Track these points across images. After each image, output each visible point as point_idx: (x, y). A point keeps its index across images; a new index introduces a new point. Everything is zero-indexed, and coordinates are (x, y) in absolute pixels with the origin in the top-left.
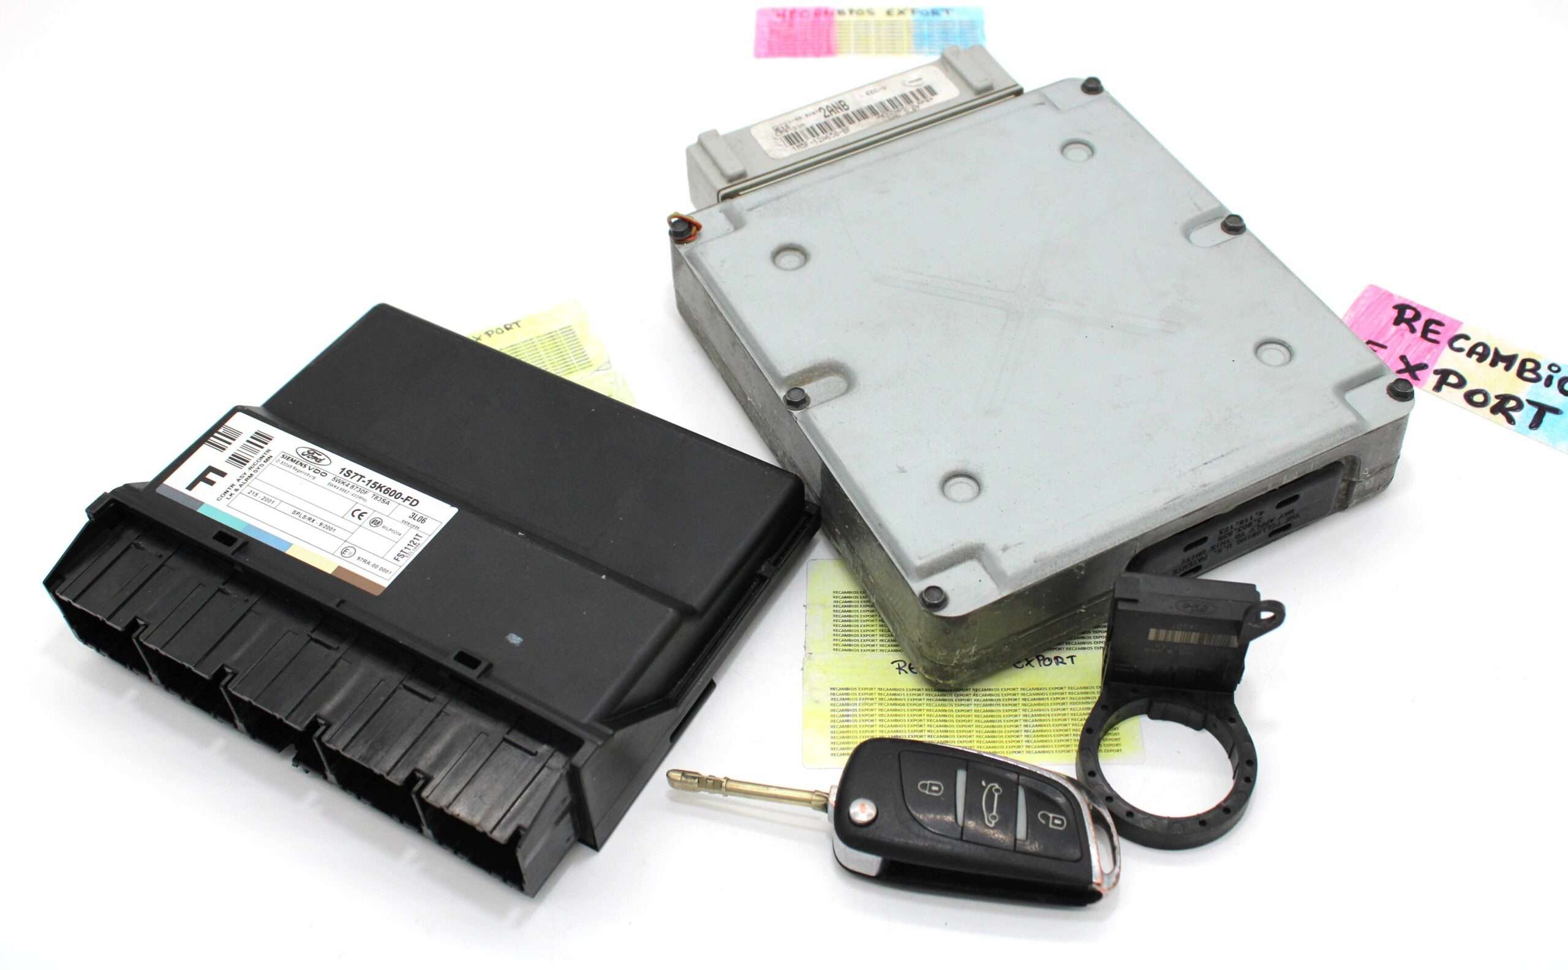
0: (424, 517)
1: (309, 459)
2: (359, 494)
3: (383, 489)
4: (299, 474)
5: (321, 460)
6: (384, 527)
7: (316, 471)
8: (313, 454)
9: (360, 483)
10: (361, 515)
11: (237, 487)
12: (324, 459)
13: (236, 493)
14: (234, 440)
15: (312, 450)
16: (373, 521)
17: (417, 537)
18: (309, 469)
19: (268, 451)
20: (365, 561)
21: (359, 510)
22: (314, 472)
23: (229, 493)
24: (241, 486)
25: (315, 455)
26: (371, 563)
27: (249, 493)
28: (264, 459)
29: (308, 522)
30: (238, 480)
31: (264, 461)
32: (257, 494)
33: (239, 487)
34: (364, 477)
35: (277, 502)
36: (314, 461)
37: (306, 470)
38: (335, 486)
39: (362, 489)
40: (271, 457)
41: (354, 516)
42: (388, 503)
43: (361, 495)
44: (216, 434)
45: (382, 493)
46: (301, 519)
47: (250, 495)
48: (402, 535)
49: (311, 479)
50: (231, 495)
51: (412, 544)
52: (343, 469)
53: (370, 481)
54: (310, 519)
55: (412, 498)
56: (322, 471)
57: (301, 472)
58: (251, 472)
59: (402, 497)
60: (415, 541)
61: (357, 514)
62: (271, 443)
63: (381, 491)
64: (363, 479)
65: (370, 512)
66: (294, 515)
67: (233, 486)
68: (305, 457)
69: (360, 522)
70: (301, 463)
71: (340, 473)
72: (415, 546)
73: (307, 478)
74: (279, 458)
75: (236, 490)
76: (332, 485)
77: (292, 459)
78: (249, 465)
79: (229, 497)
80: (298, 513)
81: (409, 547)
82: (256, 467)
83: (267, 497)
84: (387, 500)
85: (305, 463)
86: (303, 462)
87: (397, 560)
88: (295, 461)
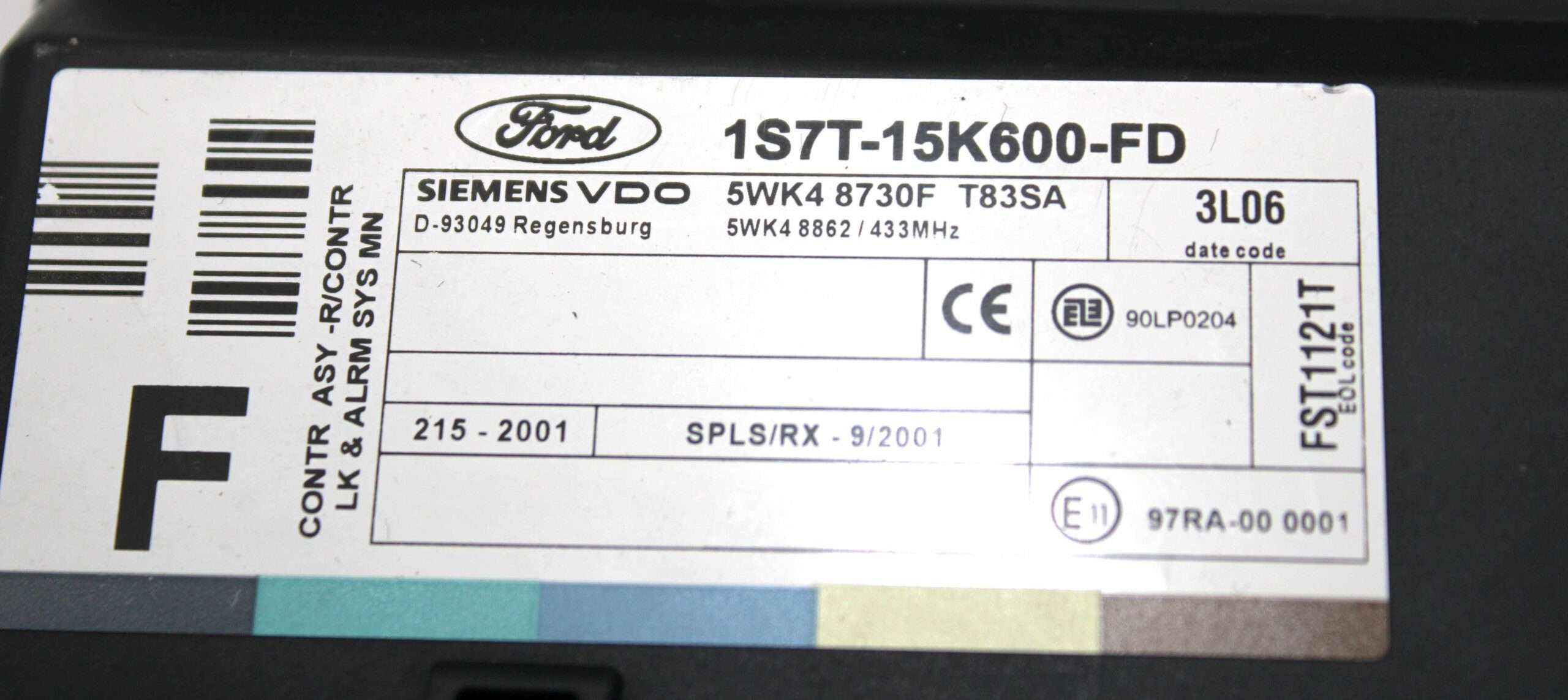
0: (1263, 189)
1: (552, 152)
2: (895, 212)
3: (982, 139)
4: (561, 241)
5: (604, 132)
6: (1134, 319)
7: (626, 193)
8: (546, 117)
9: (860, 161)
10: (990, 308)
11: (342, 432)
12: (615, 121)
13: (366, 461)
14: (147, 213)
15: (528, 100)
16: (1068, 313)
17: (1310, 298)
18: (593, 199)
19: (340, 195)
20: (1192, 517)
21: (967, 288)
22: (619, 200)
23: (331, 481)
24: (355, 417)
25: (560, 120)
26: (1229, 515)
27: (419, 436)
28: (354, 243)
29: (788, 449)
30: (322, 396)
31: (363, 253)
32: (458, 424)
33: (350, 432)
34: (857, 125)
35: (579, 422)
36: (574, 149)
37: (576, 208)
38: (768, 227)
39: (894, 183)
40: (378, 217)
41: (967, 329)
42: (1055, 197)
43: (912, 213)
44: (42, 225)
45: (991, 166)
46: (749, 450)
47: (432, 443)
48: (1241, 319)
49: (633, 242)
50: (347, 482)
51: (1317, 340)
52: (738, 130)
53: (896, 131)
54: (788, 432)
55: (1137, 128)
56: (652, 183)
57: (564, 225)
58: (346, 330)
59: (1090, 140)
60: (1321, 319)
61: (968, 309)
62: (319, 152)
63: (978, 155)
64: (856, 137)
65: (1017, 275)
66: (703, 449)
67: (317, 435)
68: (523, 149)
69: (1015, 345)
70: (532, 186)
71: (739, 153)
72: (1338, 344)
73: (613, 241)
74: (414, 206)
75: (353, 448)
76: (750, 227)
77: (478, 185)
78: (310, 299)
79: (347, 497)
80: (717, 430)
81: (1318, 360)
82: (348, 295)
83: (516, 415)
84: (1045, 187)
85: (551, 179)
86: (539, 180)
87: (1319, 445)
88: (496, 185)
